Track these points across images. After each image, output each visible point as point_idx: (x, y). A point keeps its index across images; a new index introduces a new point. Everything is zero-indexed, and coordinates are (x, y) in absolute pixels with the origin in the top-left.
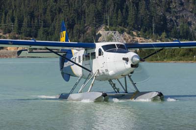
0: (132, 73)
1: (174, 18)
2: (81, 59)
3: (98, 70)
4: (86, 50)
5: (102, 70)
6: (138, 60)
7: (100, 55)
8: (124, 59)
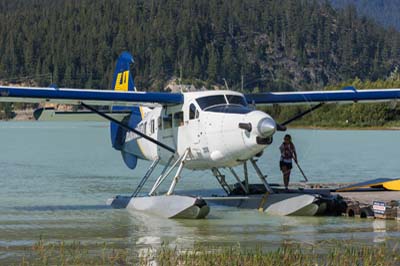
0: (259, 155)
1: (271, 69)
2: (156, 126)
3: (189, 150)
4: (164, 107)
5: (197, 149)
6: (273, 127)
7: (192, 117)
8: (242, 126)
